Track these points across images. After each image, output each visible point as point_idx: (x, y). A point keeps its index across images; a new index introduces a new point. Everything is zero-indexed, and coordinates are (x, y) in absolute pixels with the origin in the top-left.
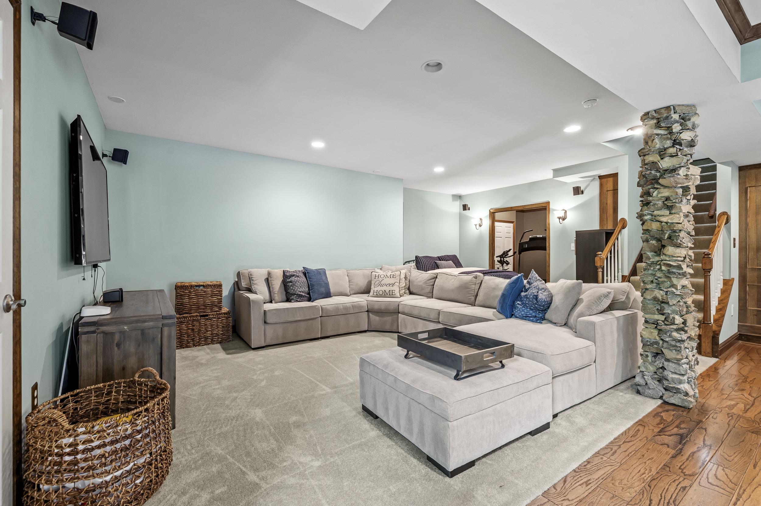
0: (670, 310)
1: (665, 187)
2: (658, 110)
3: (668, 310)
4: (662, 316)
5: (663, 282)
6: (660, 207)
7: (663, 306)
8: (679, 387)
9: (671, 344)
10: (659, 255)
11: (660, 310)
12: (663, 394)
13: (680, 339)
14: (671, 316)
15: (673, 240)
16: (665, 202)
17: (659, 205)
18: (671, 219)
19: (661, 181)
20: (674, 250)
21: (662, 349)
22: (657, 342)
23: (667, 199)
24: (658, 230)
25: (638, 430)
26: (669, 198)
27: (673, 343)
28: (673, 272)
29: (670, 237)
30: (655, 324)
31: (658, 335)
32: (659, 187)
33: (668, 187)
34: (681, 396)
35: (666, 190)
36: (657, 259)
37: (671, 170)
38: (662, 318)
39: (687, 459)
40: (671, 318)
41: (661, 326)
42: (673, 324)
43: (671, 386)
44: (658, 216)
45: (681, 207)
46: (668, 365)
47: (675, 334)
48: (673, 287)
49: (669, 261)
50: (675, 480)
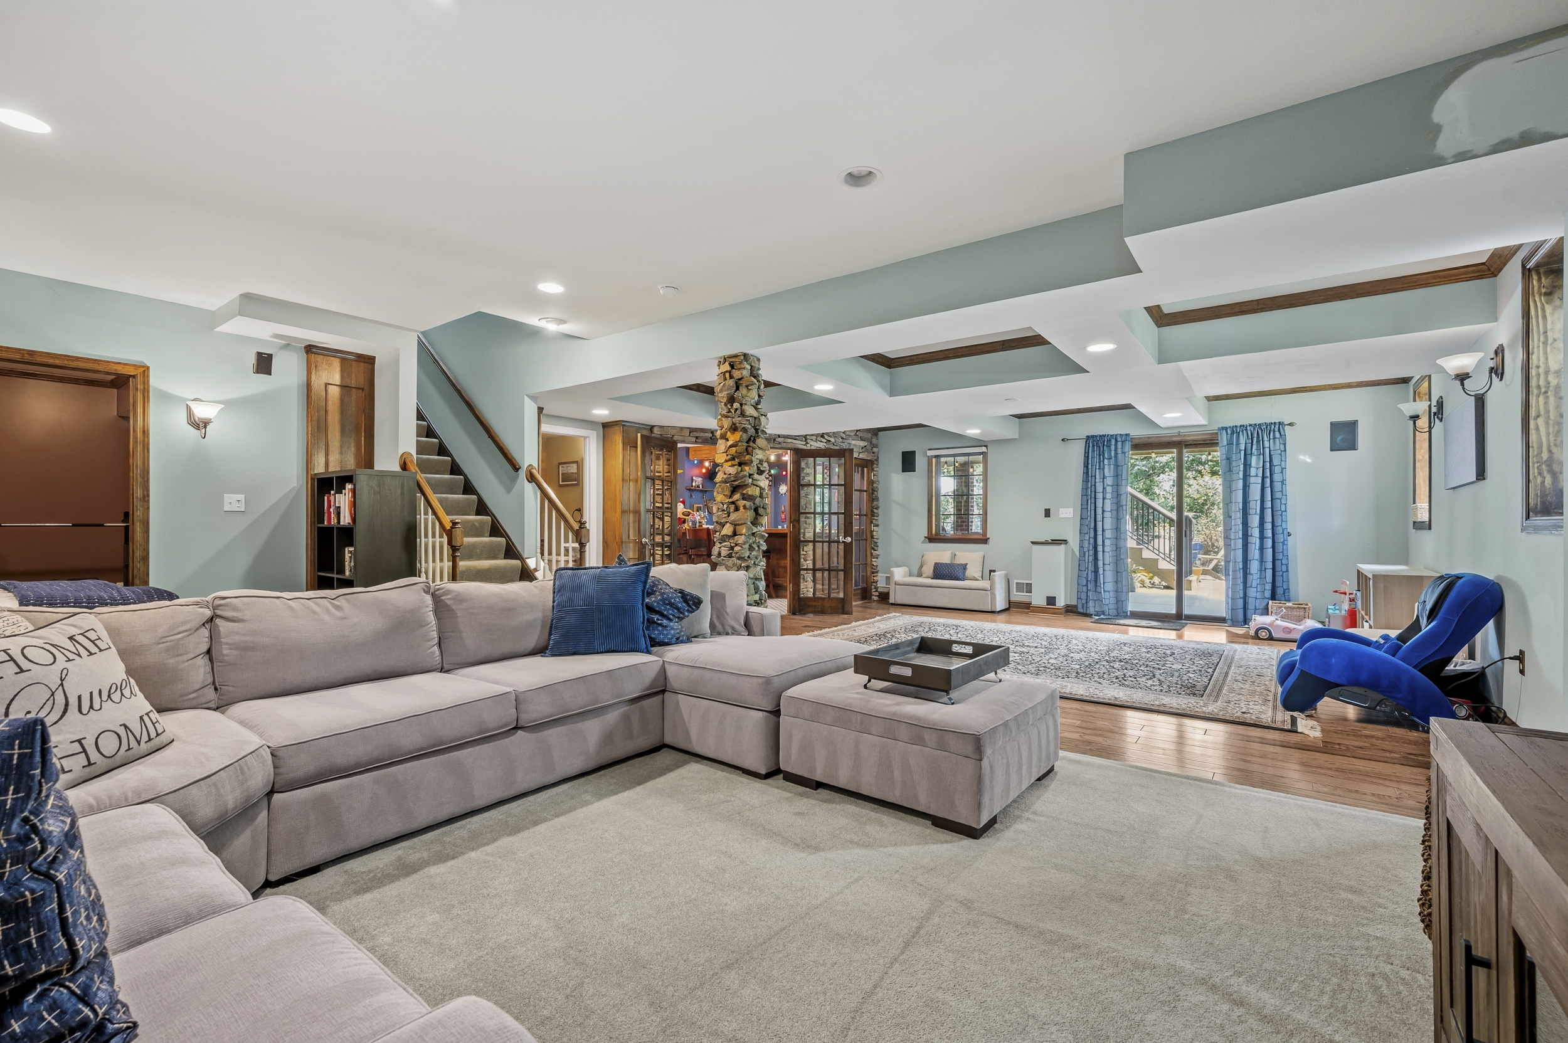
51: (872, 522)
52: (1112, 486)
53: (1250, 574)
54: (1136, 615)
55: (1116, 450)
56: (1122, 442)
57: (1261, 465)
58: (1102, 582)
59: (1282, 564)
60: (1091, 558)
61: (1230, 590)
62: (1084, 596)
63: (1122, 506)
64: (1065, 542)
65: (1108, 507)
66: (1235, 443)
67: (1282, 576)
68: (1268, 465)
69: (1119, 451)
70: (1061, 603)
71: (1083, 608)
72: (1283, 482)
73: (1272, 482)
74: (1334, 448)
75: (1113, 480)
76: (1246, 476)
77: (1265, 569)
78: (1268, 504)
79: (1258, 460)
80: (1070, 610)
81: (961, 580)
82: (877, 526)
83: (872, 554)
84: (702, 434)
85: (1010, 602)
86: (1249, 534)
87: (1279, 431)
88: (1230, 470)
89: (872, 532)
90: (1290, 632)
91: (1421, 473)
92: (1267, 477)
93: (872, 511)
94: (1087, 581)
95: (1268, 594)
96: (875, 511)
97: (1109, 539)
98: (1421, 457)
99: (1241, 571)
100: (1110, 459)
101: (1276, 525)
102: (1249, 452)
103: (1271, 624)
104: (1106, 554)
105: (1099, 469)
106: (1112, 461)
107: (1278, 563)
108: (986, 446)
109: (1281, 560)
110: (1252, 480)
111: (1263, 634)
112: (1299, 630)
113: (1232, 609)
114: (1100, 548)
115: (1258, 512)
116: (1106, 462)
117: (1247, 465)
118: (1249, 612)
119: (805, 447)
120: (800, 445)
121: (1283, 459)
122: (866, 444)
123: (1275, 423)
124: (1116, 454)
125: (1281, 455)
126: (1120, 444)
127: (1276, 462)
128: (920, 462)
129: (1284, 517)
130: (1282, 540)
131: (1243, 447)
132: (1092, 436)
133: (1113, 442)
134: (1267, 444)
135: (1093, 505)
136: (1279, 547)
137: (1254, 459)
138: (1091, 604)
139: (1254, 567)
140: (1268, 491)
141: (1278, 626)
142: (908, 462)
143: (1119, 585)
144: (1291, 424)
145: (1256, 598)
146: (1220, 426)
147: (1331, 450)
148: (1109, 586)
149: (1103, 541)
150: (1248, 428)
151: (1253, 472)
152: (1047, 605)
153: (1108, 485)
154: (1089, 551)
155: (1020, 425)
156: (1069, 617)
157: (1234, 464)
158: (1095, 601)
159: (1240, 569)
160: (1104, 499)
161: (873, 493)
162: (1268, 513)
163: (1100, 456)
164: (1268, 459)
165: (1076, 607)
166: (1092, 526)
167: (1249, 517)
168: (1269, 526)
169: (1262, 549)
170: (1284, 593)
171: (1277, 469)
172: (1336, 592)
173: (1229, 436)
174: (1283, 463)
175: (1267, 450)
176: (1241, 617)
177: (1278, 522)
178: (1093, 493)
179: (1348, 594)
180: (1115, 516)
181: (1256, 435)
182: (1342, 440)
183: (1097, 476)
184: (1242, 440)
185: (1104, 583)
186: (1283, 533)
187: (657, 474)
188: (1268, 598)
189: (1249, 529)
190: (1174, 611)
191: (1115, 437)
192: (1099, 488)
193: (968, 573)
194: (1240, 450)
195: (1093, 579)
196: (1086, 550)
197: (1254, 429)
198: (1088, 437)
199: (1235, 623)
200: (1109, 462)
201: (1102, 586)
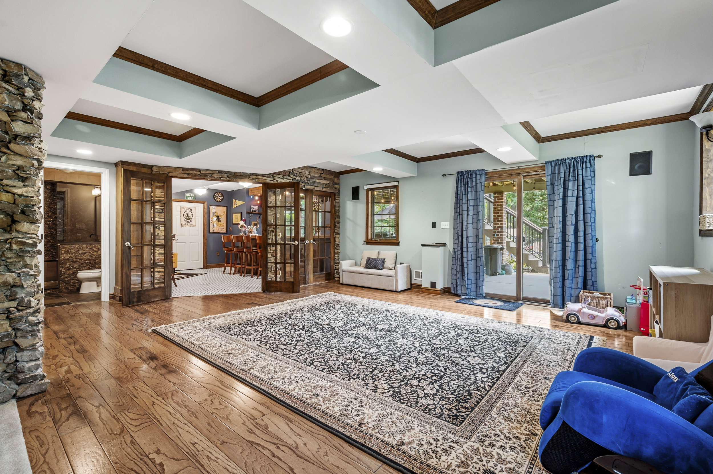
0: (24, 293)
1: (17, 154)
2: (6, 61)
3: (21, 294)
4: (13, 302)
5: (14, 263)
6: (9, 176)
7: (14, 291)
8: (37, 373)
9: (27, 331)
10: (10, 232)
11: (10, 296)
12: (17, 391)
13: (37, 321)
14: (26, 300)
15: (29, 215)
16: (17, 172)
17: (8, 174)
18: (27, 192)
19: (12, 146)
20: (29, 226)
21: (16, 340)
22: (9, 334)
23: (20, 168)
24: (8, 202)
25: (37, 437)
26: (23, 168)
27: (30, 328)
28: (26, 251)
29: (23, 212)
30: (5, 314)
31: (10, 326)
32: (9, 152)
33: (21, 155)
34: (38, 382)
35: (19, 158)
36: (7, 236)
37: (24, 137)
38: (15, 304)
39: (104, 424)
40: (26, 301)
41: (14, 313)
42: (30, 307)
43: (28, 376)
44: (7, 186)
45: (36, 180)
46: (22, 356)
47: (31, 318)
48: (26, 268)
49: (22, 238)
50: (121, 444)
51: (334, 232)
52: (473, 206)
53: (567, 270)
54: (489, 296)
55: (476, 181)
56: (480, 175)
57: (576, 188)
58: (466, 273)
59: (591, 263)
60: (459, 256)
61: (553, 281)
62: (455, 282)
63: (479, 220)
64: (444, 245)
65: (470, 221)
66: (557, 173)
67: (591, 272)
68: (581, 188)
69: (478, 181)
70: (440, 286)
71: (454, 290)
72: (593, 200)
73: (584, 200)
74: (633, 173)
75: (475, 202)
76: (565, 197)
77: (579, 266)
78: (581, 217)
79: (574, 185)
80: (447, 292)
81: (380, 269)
82: (339, 234)
83: (334, 251)
84: (191, 172)
85: (411, 284)
86: (567, 240)
87: (590, 162)
88: (554, 193)
89: (334, 238)
90: (594, 319)
91: (707, 189)
92: (580, 197)
93: (335, 225)
94: (457, 272)
95: (580, 285)
96: (337, 224)
97: (472, 243)
98: (707, 175)
99: (561, 267)
100: (472, 187)
101: (587, 233)
102: (567, 179)
103: (579, 311)
104: (469, 254)
105: (465, 194)
106: (474, 189)
107: (588, 262)
108: (398, 182)
109: (591, 259)
110: (569, 199)
111: (572, 319)
112: (601, 317)
113: (554, 296)
114: (465, 249)
115: (574, 223)
116: (469, 189)
117: (565, 189)
118: (567, 298)
119: (272, 182)
120: (268, 180)
121: (593, 183)
122: (328, 182)
123: (587, 156)
124: (476, 184)
125: (591, 180)
126: (478, 177)
127: (587, 185)
128: (362, 194)
129: (593, 227)
130: (591, 245)
131: (562, 175)
132: (461, 172)
133: (474, 175)
134: (580, 172)
135: (461, 219)
136: (589, 250)
137: (571, 183)
138: (459, 288)
139: (570, 264)
140: (581, 207)
141: (584, 313)
142: (356, 194)
143: (478, 275)
144: (599, 156)
145: (572, 288)
146: (547, 161)
147: (631, 175)
148: (472, 276)
149: (467, 245)
150: (567, 161)
151: (570, 193)
152: (431, 287)
153: (470, 206)
154: (458, 251)
155: (418, 167)
156: (444, 296)
157: (556, 188)
158: (462, 285)
159: (559, 266)
160: (468, 215)
161: (335, 214)
162: (581, 224)
163: (465, 185)
164: (581, 183)
165: (450, 289)
166: (460, 234)
167: (567, 227)
168: (581, 234)
169: (576, 251)
170: (593, 285)
171: (588, 191)
172: (632, 286)
173: (553, 167)
174: (593, 186)
175: (581, 177)
176: (560, 302)
177: (589, 231)
178: (461, 211)
179: (642, 289)
180: (475, 227)
181: (572, 166)
182: (639, 167)
183: (464, 200)
184: (562, 170)
185: (467, 273)
186: (592, 239)
187: (156, 199)
188: (581, 289)
189: (567, 236)
190: (515, 295)
191: (475, 172)
192: (465, 208)
193: (386, 265)
194: (561, 178)
195: (461, 270)
196: (456, 250)
197: (571, 161)
198: (458, 172)
199: (555, 306)
200: (472, 189)
201: (466, 276)
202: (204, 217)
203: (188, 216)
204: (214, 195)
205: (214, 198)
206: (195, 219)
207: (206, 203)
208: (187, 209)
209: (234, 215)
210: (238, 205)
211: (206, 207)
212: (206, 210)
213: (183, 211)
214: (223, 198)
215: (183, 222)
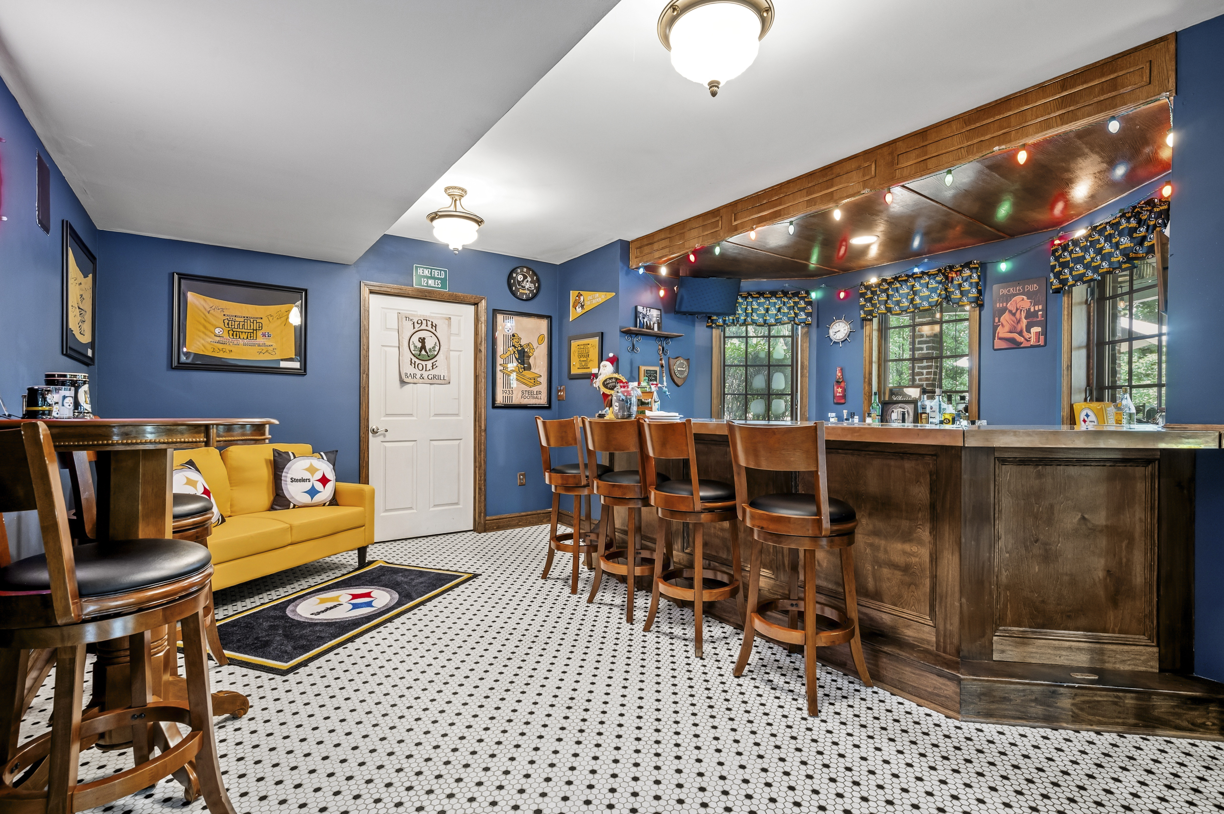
202: (477, 351)
203: (423, 347)
204: (510, 276)
205: (510, 286)
206: (447, 358)
207: (483, 304)
208: (420, 324)
209: (574, 344)
210: (587, 308)
211: (483, 318)
212: (483, 328)
213: (408, 329)
214: (538, 289)
215: (409, 369)
